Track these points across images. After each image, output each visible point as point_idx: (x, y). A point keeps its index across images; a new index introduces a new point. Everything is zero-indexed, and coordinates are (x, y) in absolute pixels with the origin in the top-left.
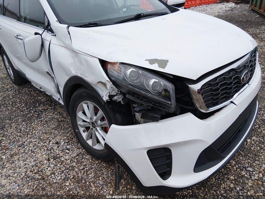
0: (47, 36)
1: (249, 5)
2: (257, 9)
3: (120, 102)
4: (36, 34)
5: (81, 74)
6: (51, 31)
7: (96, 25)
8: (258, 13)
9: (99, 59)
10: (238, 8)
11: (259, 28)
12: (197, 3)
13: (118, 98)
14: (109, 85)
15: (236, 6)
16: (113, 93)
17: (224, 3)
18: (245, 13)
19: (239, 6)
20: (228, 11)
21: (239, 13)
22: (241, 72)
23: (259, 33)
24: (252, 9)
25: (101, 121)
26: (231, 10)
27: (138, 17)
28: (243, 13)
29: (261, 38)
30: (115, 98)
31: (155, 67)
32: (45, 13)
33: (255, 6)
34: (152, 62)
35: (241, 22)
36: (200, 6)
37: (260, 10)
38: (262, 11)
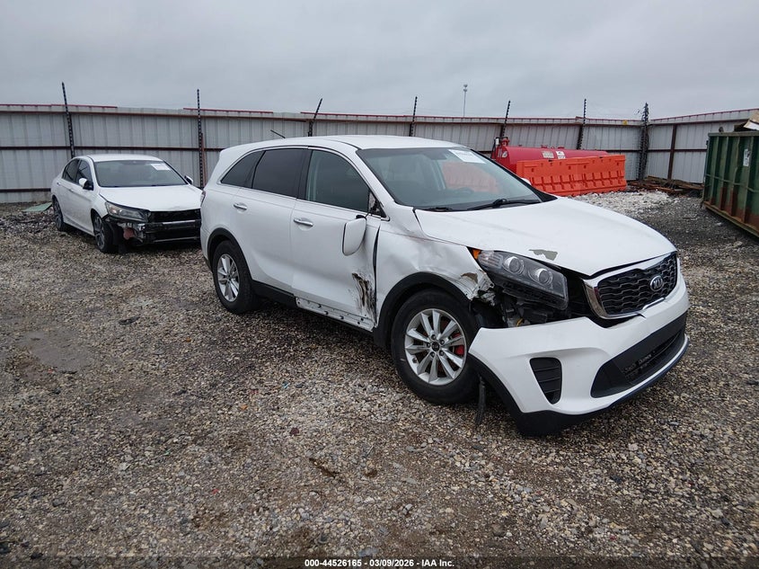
0: (374, 222)
1: (700, 200)
2: (716, 208)
3: (490, 302)
4: (358, 217)
5: (431, 268)
6: (382, 214)
7: (445, 209)
8: (721, 219)
9: (469, 248)
10: (676, 205)
11: (719, 248)
12: (575, 188)
13: (489, 297)
14: (482, 276)
15: (670, 200)
16: (485, 289)
17: (642, 193)
18: (690, 216)
19: (677, 200)
20: (652, 209)
21: (676, 214)
22: (650, 276)
23: (718, 257)
24: (707, 208)
25: (449, 338)
26: (658, 208)
27: (498, 204)
28: (685, 216)
29: (720, 266)
30: (485, 296)
31: (542, 258)
32: (370, 191)
33: (714, 202)
34: (537, 252)
35: (679, 233)
36: (584, 196)
37: (725, 212)
38: (740, 220)
